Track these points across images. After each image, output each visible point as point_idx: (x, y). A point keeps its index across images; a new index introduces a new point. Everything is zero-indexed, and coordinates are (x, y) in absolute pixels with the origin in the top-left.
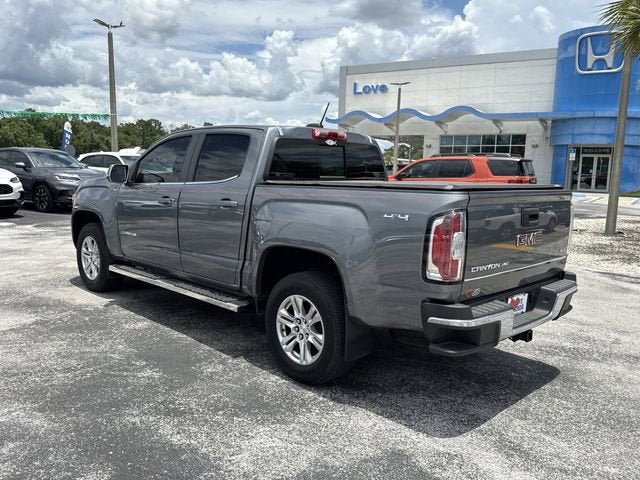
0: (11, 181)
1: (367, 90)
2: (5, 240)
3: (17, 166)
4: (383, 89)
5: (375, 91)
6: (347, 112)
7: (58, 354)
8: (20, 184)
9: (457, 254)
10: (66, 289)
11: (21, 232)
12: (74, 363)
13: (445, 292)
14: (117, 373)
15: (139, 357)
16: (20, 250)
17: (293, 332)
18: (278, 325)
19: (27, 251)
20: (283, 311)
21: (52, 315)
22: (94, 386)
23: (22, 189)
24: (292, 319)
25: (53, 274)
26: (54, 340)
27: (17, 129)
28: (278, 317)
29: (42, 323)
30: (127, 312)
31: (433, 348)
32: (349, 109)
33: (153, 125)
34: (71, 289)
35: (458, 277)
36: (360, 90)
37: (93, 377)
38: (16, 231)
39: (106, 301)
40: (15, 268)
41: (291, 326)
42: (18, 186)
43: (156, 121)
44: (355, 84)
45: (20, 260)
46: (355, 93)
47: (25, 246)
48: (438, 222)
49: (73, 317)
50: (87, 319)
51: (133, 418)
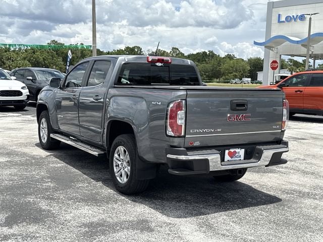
0: (22, 88)
1: (289, 19)
2: (12, 123)
3: (28, 79)
4: (302, 18)
5: (295, 20)
6: (271, 37)
7: (10, 174)
8: (27, 90)
9: (181, 122)
10: (31, 148)
11: (23, 119)
12: (16, 178)
13: (176, 142)
14: (34, 183)
15: (48, 178)
16: (17, 128)
17: (120, 166)
18: (114, 163)
19: (21, 129)
20: (116, 155)
21: (17, 159)
22: (20, 187)
23: (28, 94)
24: (119, 159)
25: (28, 141)
26: (12, 169)
27: (45, 55)
28: (114, 158)
29: (10, 162)
30: (56, 159)
31: (170, 171)
32: (273, 34)
33: (136, 50)
34: (34, 148)
35: (183, 134)
36: (283, 19)
37: (21, 184)
38: (20, 119)
39: (49, 154)
40: (9, 137)
41: (119, 163)
42: (26, 92)
43: (138, 48)
44: (279, 15)
45: (13, 133)
46: (279, 22)
47: (21, 127)
48: (171, 105)
49: (27, 160)
50: (34, 161)
51: (31, 199)
